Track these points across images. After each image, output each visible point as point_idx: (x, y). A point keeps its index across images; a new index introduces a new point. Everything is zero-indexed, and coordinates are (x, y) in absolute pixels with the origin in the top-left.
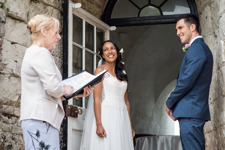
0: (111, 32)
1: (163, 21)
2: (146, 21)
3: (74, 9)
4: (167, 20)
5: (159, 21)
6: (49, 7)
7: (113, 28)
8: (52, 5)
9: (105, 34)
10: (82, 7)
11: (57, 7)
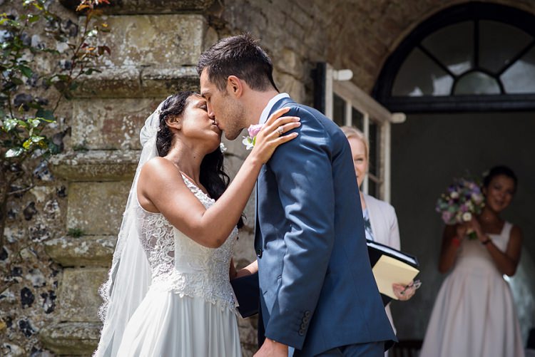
0: (394, 127)
1: (506, 105)
2: (469, 105)
3: (335, 82)
4: (515, 105)
5: (496, 105)
6: (286, 77)
7: (400, 118)
8: (293, 72)
9: (383, 129)
10: (352, 80)
11: (300, 77)
